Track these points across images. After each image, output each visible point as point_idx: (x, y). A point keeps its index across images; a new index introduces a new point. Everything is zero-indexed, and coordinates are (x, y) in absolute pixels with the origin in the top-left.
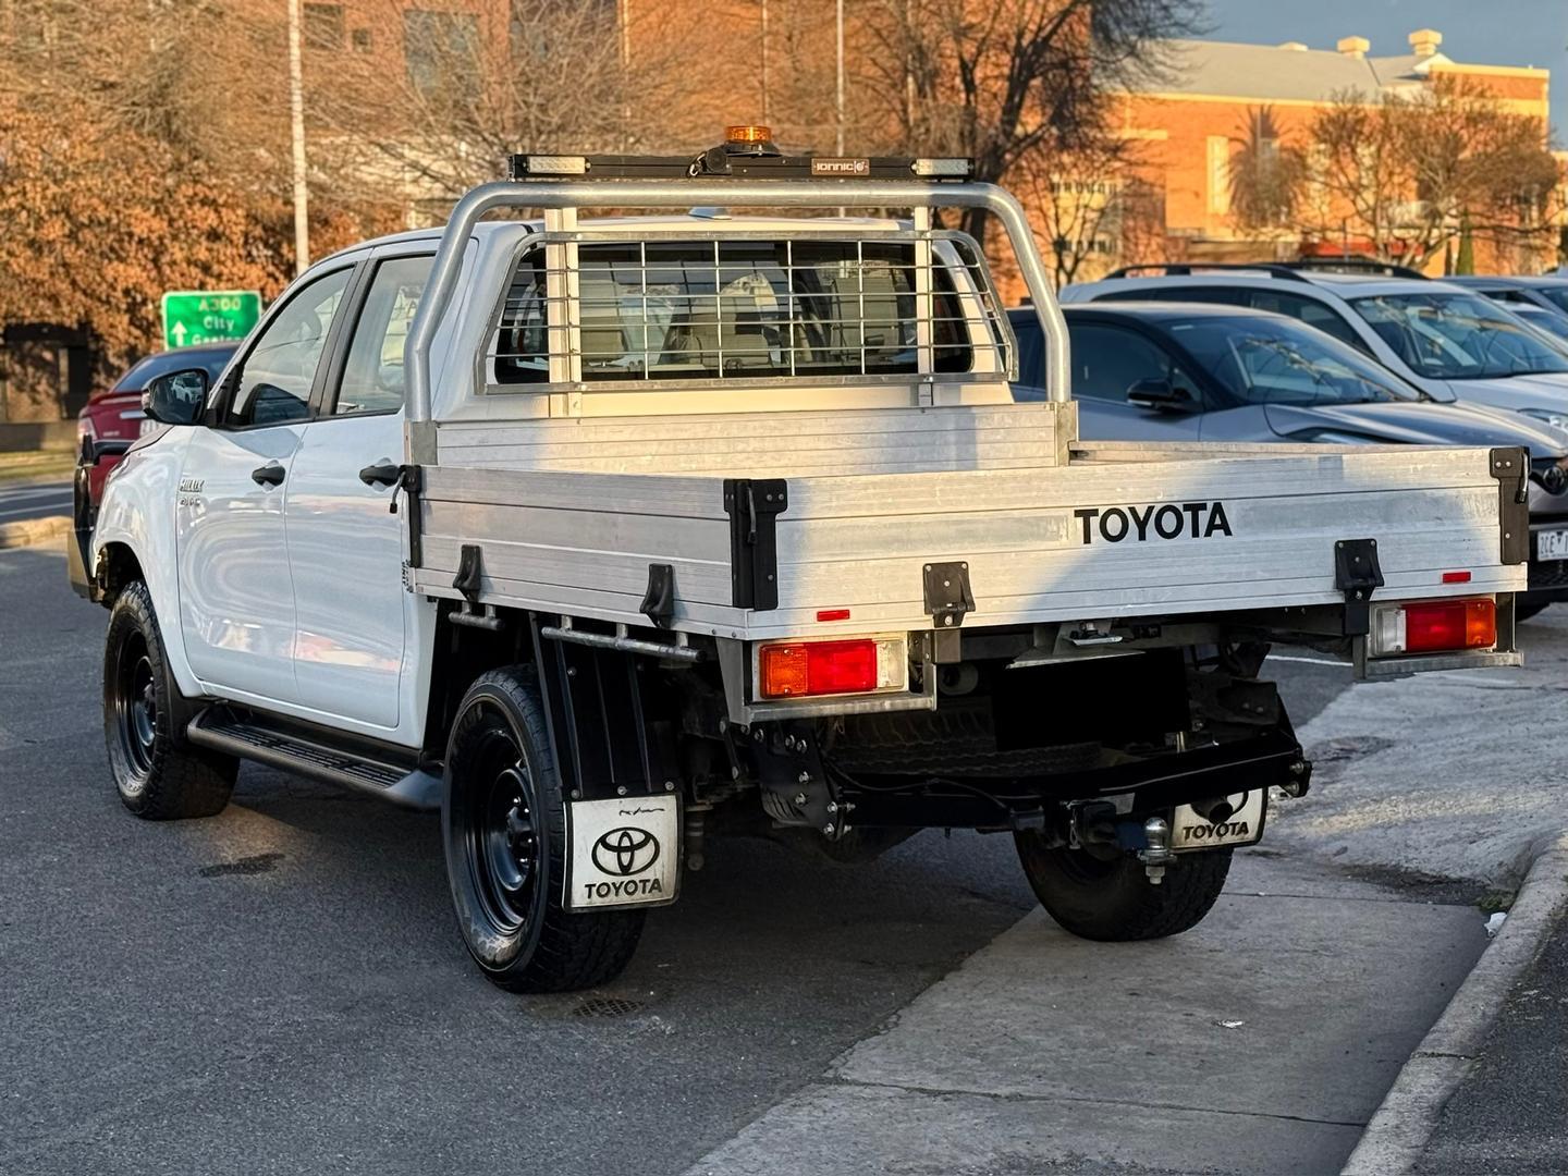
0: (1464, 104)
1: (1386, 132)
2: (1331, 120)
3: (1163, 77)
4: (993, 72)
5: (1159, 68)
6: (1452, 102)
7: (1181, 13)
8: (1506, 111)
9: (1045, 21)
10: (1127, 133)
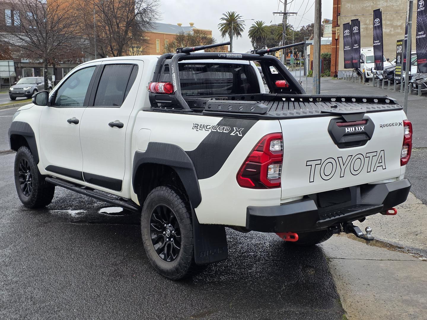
0: (201, 36)
1: (188, 39)
2: (179, 37)
3: (153, 27)
4: (122, 25)
5: (153, 26)
6: (199, 35)
7: (156, 16)
8: (208, 37)
9: (132, 16)
10: (146, 38)
